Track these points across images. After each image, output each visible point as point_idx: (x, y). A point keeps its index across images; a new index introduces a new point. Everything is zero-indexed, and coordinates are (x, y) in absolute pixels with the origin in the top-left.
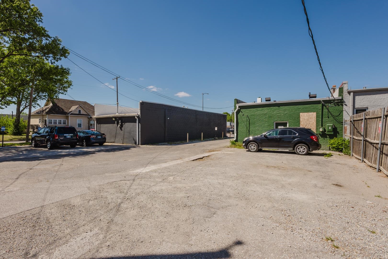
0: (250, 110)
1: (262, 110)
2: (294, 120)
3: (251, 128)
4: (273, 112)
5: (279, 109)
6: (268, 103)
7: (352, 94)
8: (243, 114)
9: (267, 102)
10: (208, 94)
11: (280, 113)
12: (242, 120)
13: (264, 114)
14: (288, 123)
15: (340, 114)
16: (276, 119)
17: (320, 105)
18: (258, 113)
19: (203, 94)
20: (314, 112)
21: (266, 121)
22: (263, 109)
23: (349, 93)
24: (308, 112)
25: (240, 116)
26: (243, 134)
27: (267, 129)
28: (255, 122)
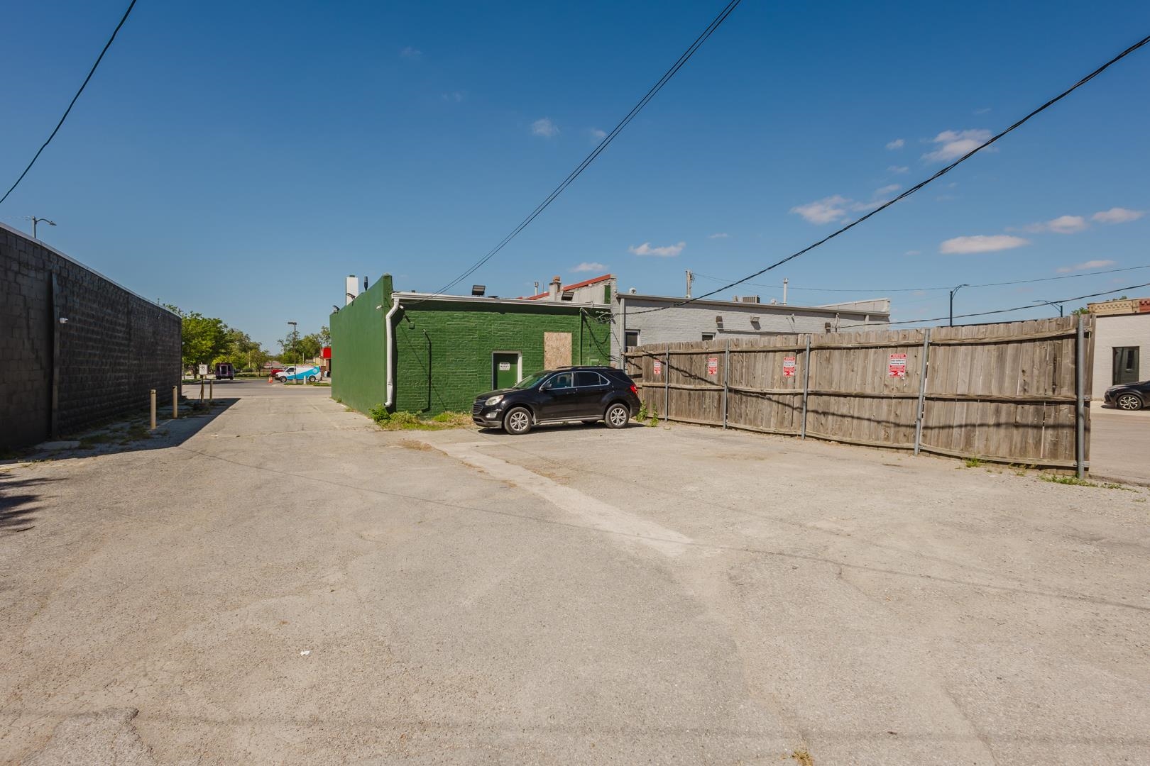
0: (432, 313)
1: (464, 318)
2: (533, 348)
3: (434, 367)
4: (491, 325)
5: (502, 319)
6: (477, 299)
7: (623, 300)
8: (412, 326)
9: (475, 297)
10: (53, 224)
11: (505, 331)
12: (409, 342)
13: (469, 330)
14: (520, 354)
15: (606, 340)
16: (496, 345)
17: (577, 317)
18: (453, 324)
19: (36, 222)
20: (568, 332)
21: (473, 349)
22: (466, 314)
23: (619, 299)
24: (558, 331)
25: (403, 331)
26: (411, 387)
27: (476, 372)
28: (445, 352)
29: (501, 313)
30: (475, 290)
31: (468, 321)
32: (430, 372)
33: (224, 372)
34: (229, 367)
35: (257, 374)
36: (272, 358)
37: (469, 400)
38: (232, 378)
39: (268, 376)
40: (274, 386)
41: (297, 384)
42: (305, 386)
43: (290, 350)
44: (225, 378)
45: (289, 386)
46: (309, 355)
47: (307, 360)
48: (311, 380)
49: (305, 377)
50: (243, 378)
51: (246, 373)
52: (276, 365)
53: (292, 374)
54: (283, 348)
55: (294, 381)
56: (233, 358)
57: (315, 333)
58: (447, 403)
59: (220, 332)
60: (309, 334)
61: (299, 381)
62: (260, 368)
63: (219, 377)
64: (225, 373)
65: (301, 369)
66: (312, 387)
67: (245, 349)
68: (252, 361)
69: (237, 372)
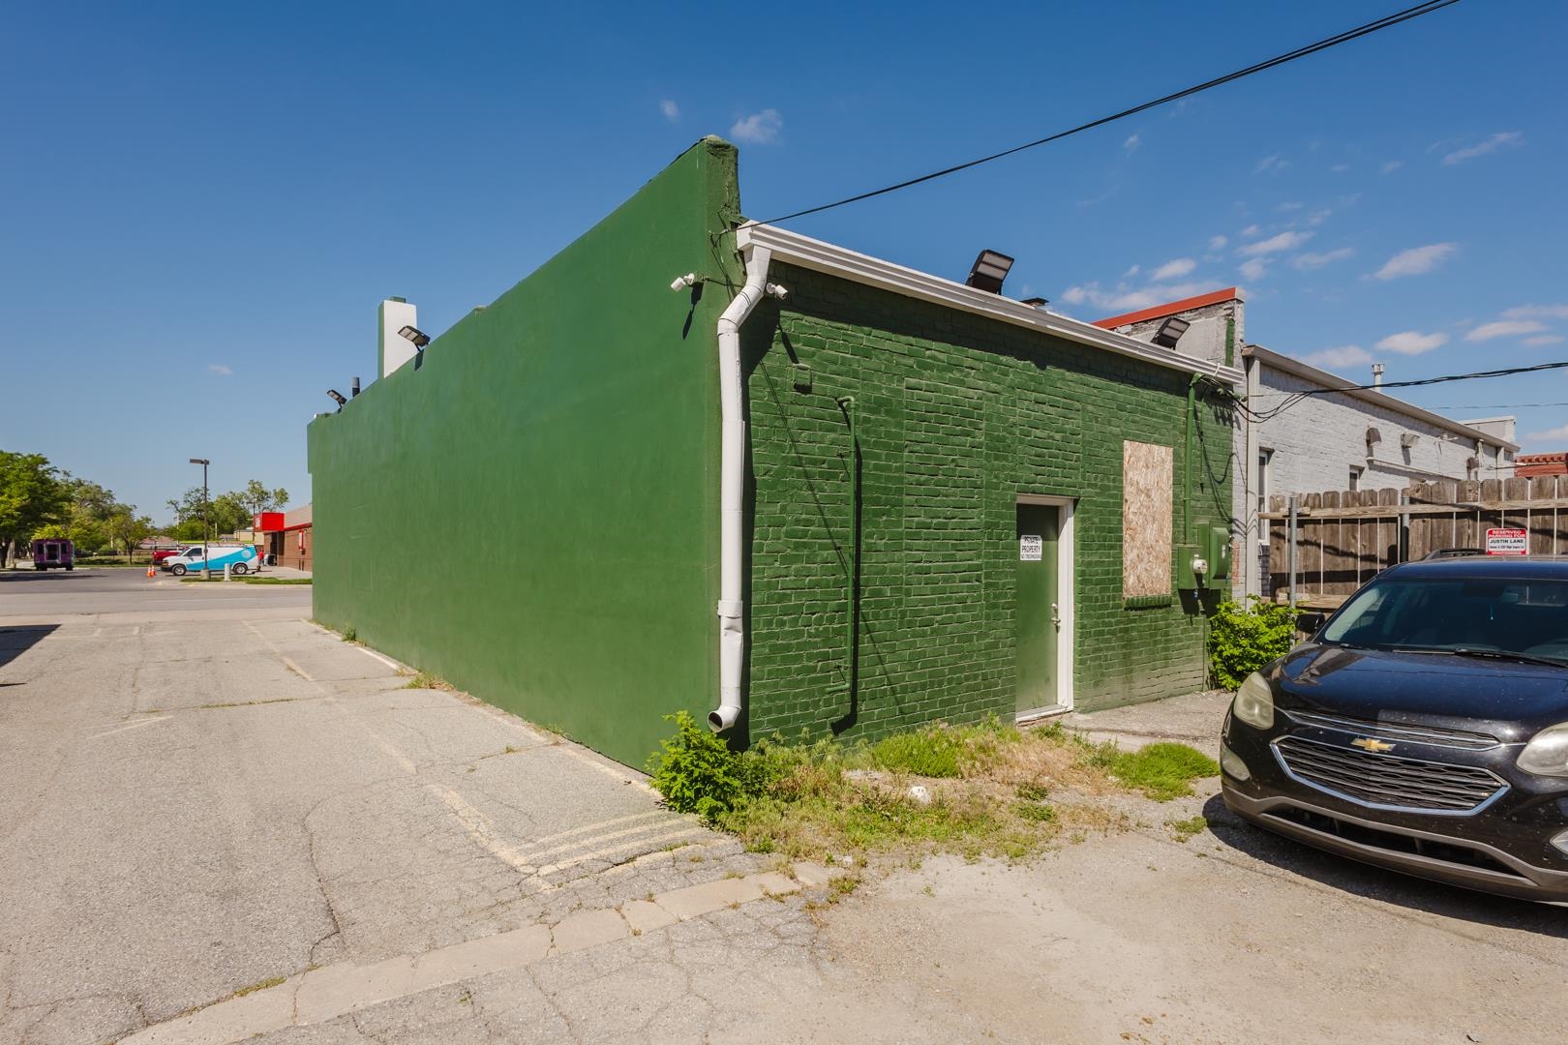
0: (863, 337)
1: (949, 368)
2: (1102, 490)
3: (869, 549)
4: (1014, 404)
5: (1039, 386)
6: (983, 302)
7: (1257, 366)
8: (805, 380)
11: (1045, 426)
12: (790, 445)
13: (964, 414)
14: (1069, 508)
15: (1226, 474)
16: (1024, 476)
17: (1183, 401)
18: (921, 388)
20: (1167, 444)
23: (1248, 361)
24: (1149, 440)
25: (773, 393)
26: (798, 634)
27: (979, 568)
28: (899, 491)
29: (1038, 366)
30: (982, 269)
31: (961, 383)
32: (858, 571)
33: (52, 556)
34: (64, 546)
35: (126, 558)
36: (154, 533)
37: (962, 669)
38: (69, 567)
39: (147, 562)
40: (160, 584)
41: (210, 580)
42: (227, 585)
43: (190, 519)
44: (56, 566)
45: (192, 585)
46: (226, 527)
47: (224, 536)
48: (239, 571)
49: (226, 566)
50: (95, 567)
51: (103, 558)
52: (164, 543)
53: (198, 559)
54: (178, 514)
55: (204, 574)
56: (76, 530)
57: (238, 492)
58: (904, 690)
59: (44, 482)
60: (225, 493)
61: (213, 573)
62: (130, 548)
63: (41, 566)
64: (55, 557)
65: (216, 551)
66: (242, 586)
67: (104, 515)
68: (116, 536)
69: (85, 555)
